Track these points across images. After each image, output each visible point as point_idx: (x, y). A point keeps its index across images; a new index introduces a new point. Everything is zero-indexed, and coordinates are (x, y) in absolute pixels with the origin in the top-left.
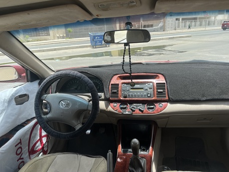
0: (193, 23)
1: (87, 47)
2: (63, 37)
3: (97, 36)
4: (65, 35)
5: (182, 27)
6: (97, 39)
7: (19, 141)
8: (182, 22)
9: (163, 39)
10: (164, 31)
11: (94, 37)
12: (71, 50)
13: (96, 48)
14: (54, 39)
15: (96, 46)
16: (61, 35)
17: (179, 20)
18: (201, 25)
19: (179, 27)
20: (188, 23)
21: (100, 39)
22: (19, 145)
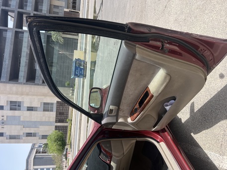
1: (83, 82)
2: (73, 90)
3: (75, 72)
4: (71, 89)
6: (78, 72)
11: (75, 75)
12: (84, 97)
13: (86, 75)
14: (73, 98)
15: (83, 75)
16: (71, 92)
21: (78, 70)
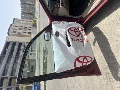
0: (34, 47)
3: (34, 89)
5: (35, 52)
6: (36, 89)
7: (72, 39)
8: (33, 52)
9: (40, 55)
10: (36, 60)
17: (31, 53)
18: (35, 44)
19: (35, 53)
20: (33, 49)
21: (36, 87)
22: (73, 39)
